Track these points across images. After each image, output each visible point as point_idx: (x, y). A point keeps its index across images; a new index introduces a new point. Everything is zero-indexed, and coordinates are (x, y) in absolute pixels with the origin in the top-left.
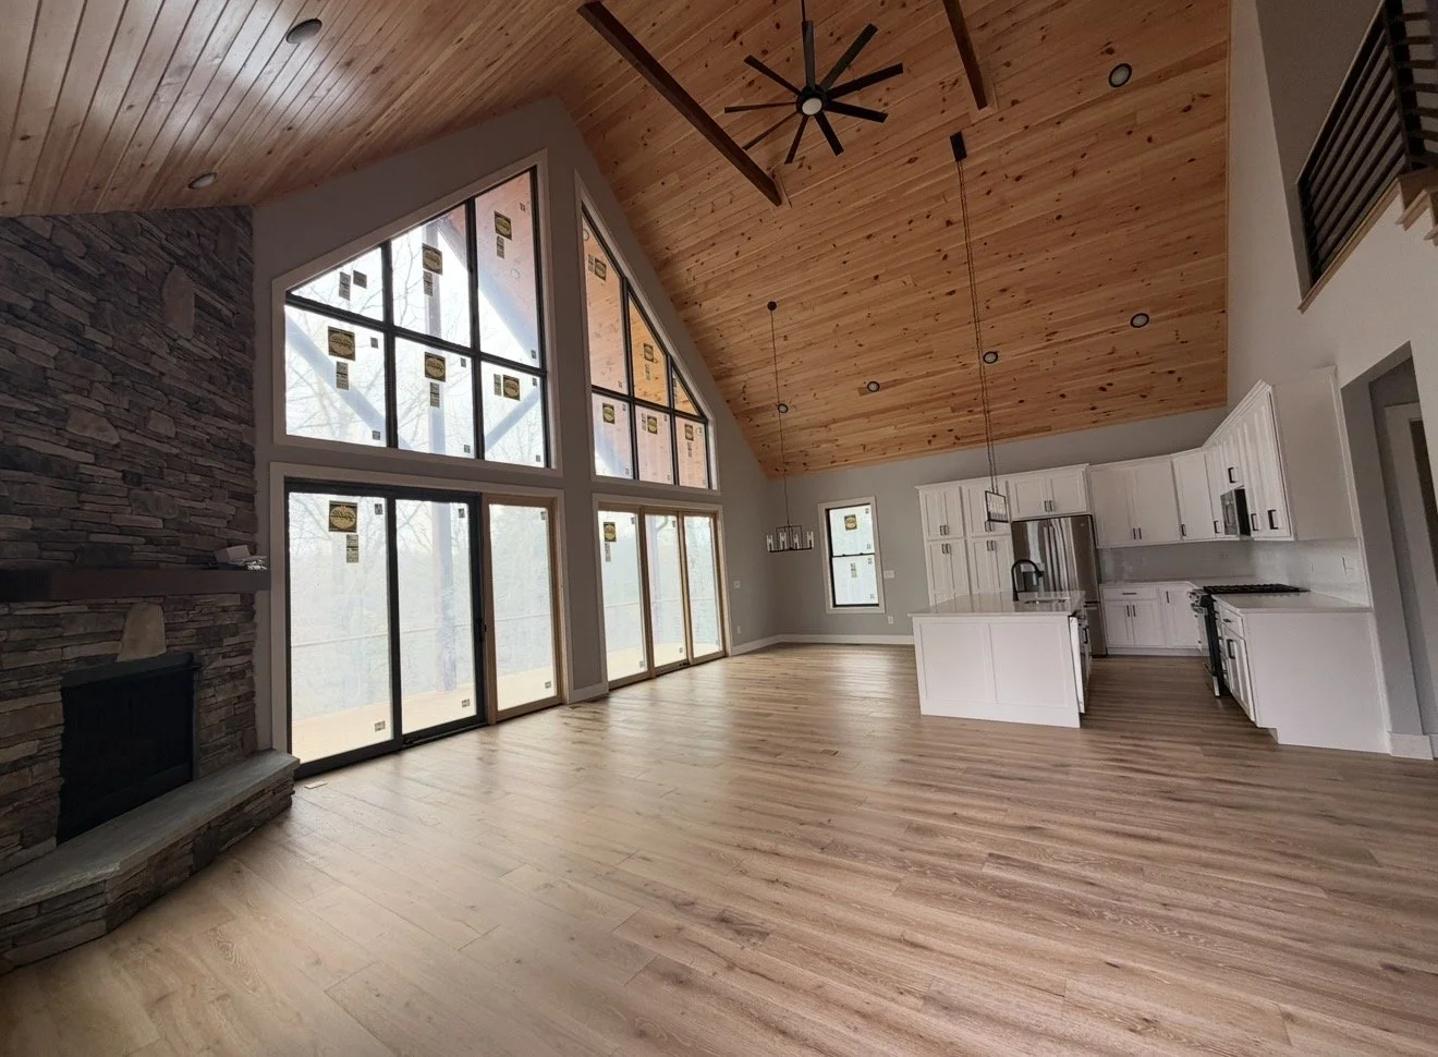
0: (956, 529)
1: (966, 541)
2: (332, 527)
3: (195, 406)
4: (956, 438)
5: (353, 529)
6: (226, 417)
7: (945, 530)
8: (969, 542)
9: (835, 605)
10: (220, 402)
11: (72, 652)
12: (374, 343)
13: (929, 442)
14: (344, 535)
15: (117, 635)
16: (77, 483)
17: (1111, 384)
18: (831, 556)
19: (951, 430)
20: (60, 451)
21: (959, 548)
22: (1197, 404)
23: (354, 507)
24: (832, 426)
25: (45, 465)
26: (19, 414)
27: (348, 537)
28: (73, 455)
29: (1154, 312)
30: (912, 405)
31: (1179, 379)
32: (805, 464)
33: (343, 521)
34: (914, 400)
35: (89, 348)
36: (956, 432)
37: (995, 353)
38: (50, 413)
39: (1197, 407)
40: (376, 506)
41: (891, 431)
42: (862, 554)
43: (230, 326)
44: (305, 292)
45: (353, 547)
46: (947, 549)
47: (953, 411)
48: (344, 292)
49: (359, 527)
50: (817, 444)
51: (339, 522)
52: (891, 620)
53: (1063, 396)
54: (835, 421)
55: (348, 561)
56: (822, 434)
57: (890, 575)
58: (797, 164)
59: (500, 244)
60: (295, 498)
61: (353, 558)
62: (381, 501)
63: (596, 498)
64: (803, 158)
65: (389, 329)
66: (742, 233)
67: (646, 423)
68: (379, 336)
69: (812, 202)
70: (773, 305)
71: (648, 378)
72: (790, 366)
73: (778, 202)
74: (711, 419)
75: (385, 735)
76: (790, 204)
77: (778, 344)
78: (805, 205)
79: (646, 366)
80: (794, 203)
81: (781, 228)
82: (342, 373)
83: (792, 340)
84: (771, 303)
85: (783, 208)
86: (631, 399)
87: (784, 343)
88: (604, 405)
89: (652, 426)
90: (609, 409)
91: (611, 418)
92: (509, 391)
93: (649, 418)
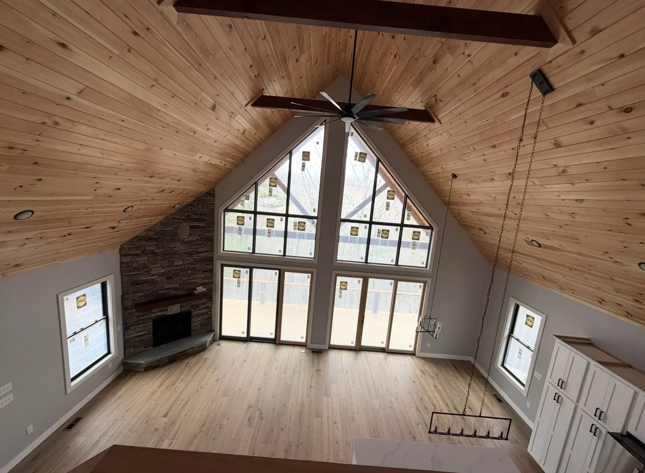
1: (576, 407)
2: (234, 277)
3: (190, 254)
5: (239, 277)
6: (201, 253)
7: (562, 384)
8: (578, 410)
9: (503, 366)
10: (199, 250)
11: (153, 315)
12: (250, 219)
15: (167, 310)
16: (154, 282)
18: (511, 334)
20: (151, 278)
23: (240, 271)
25: (146, 282)
26: (140, 274)
27: (238, 280)
28: (153, 277)
33: (237, 275)
35: (156, 254)
38: (147, 271)
40: (246, 271)
42: (528, 348)
43: (204, 227)
45: (239, 283)
46: (558, 399)
48: (242, 204)
49: (241, 277)
51: (236, 275)
52: (528, 405)
55: (237, 287)
57: (538, 376)
58: (434, 99)
59: (304, 166)
60: (225, 268)
61: (239, 286)
62: (248, 270)
63: (334, 272)
64: (435, 96)
65: (255, 213)
66: (425, 136)
67: (379, 233)
68: (252, 216)
69: (451, 121)
70: (455, 176)
71: (387, 209)
72: (477, 211)
73: (433, 121)
74: (435, 228)
75: (245, 335)
76: (440, 122)
77: (465, 197)
78: (448, 123)
79: (387, 203)
80: (442, 121)
81: (441, 135)
82: (240, 230)
83: (472, 197)
84: (453, 174)
85: (437, 124)
86: (371, 223)
87: (469, 197)
88: (352, 228)
89: (385, 234)
90: (355, 229)
91: (355, 233)
92: (300, 228)
93: (383, 230)
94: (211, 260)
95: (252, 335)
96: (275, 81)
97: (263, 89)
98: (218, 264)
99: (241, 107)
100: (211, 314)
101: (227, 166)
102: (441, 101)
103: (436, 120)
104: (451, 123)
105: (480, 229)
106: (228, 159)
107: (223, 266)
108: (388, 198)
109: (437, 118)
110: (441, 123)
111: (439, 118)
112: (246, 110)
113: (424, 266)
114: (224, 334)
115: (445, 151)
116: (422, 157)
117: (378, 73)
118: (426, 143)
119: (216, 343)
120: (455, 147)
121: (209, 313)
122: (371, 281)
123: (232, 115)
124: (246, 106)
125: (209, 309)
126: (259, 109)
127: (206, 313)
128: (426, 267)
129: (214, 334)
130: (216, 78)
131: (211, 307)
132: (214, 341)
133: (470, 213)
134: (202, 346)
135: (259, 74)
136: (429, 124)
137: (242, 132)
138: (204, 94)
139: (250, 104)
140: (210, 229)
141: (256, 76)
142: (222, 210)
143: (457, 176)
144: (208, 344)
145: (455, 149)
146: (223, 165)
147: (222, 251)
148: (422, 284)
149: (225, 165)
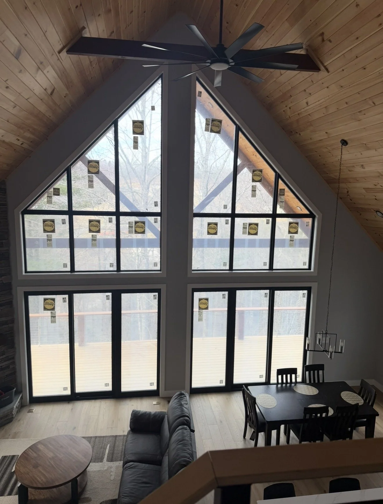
2: (45, 309)
5: (53, 309)
12: (64, 222)
14: (49, 312)
23: (54, 300)
27: (51, 313)
33: (49, 306)
40: (63, 298)
44: (34, 208)
45: (53, 317)
48: (50, 202)
49: (56, 309)
51: (48, 307)
55: (51, 322)
58: (320, 39)
59: (136, 141)
60: (31, 298)
61: (53, 321)
62: (67, 296)
63: (190, 287)
64: (323, 34)
65: (71, 213)
66: (305, 90)
67: (244, 228)
68: (66, 217)
69: (343, 68)
70: (344, 143)
71: (254, 195)
72: (374, 187)
73: (317, 69)
74: (317, 216)
75: (68, 392)
76: (327, 70)
77: (358, 169)
78: (339, 70)
79: (253, 186)
80: (329, 69)
81: (328, 87)
82: (49, 240)
83: (367, 169)
84: (343, 140)
85: (323, 73)
86: (233, 215)
87: (363, 170)
88: (209, 224)
89: (253, 229)
90: (212, 226)
91: (214, 231)
92: (138, 229)
93: (250, 224)
94: (8, 288)
95: (78, 390)
96: (99, 15)
97: (84, 28)
98: (19, 292)
99: (53, 55)
100: (14, 369)
101: (25, 146)
102: (330, 41)
103: (322, 68)
104: (343, 70)
105: (377, 211)
106: (28, 135)
107: (27, 294)
108: (253, 180)
109: (323, 64)
110: (328, 72)
111: (326, 64)
112: (58, 59)
113: (306, 267)
114: (36, 394)
115: (331, 111)
116: (298, 121)
117: (237, 5)
118: (305, 101)
119: (25, 410)
120: (347, 103)
121: (11, 367)
122: (240, 294)
123: (41, 66)
124: (59, 52)
125: (11, 361)
126: (74, 57)
127: (8, 367)
128: (310, 268)
129: (22, 398)
130: (26, 8)
131: (13, 358)
132: (22, 406)
133: (364, 191)
134: (7, 416)
135: (81, 5)
136: (311, 73)
137: (49, 91)
138: (8, 33)
139: (65, 50)
140: (4, 241)
141: (77, 7)
142: (20, 212)
143: (349, 142)
144: (14, 412)
145: (346, 106)
146: (19, 143)
147: (24, 274)
148: (306, 292)
149: (22, 144)
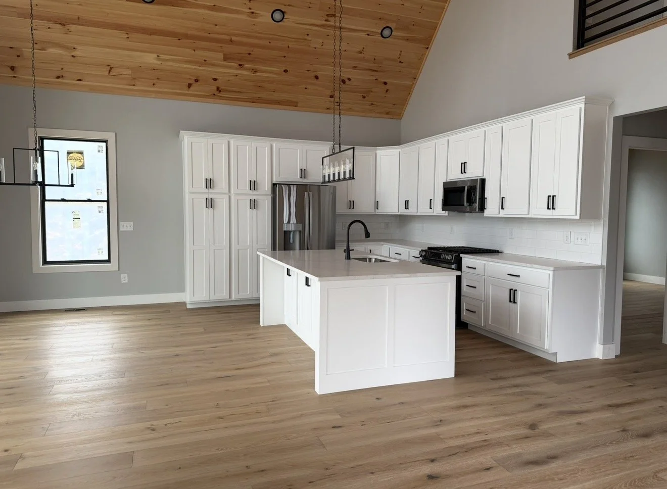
0: (221, 184)
1: (230, 197)
4: (218, 88)
7: (210, 183)
8: (233, 197)
9: (45, 262)
13: (190, 85)
17: (349, 79)
18: (44, 200)
19: (215, 80)
21: (222, 203)
22: (387, 113)
24: (73, 28)
29: (396, 29)
30: (187, 36)
31: (387, 90)
32: (13, 68)
34: (189, 32)
36: (219, 83)
37: (283, 13)
39: (388, 116)
41: (150, 59)
42: (89, 200)
46: (210, 203)
47: (226, 59)
50: (45, 45)
52: (124, 278)
53: (317, 77)
54: (79, 21)
56: (56, 33)
57: (127, 226)
